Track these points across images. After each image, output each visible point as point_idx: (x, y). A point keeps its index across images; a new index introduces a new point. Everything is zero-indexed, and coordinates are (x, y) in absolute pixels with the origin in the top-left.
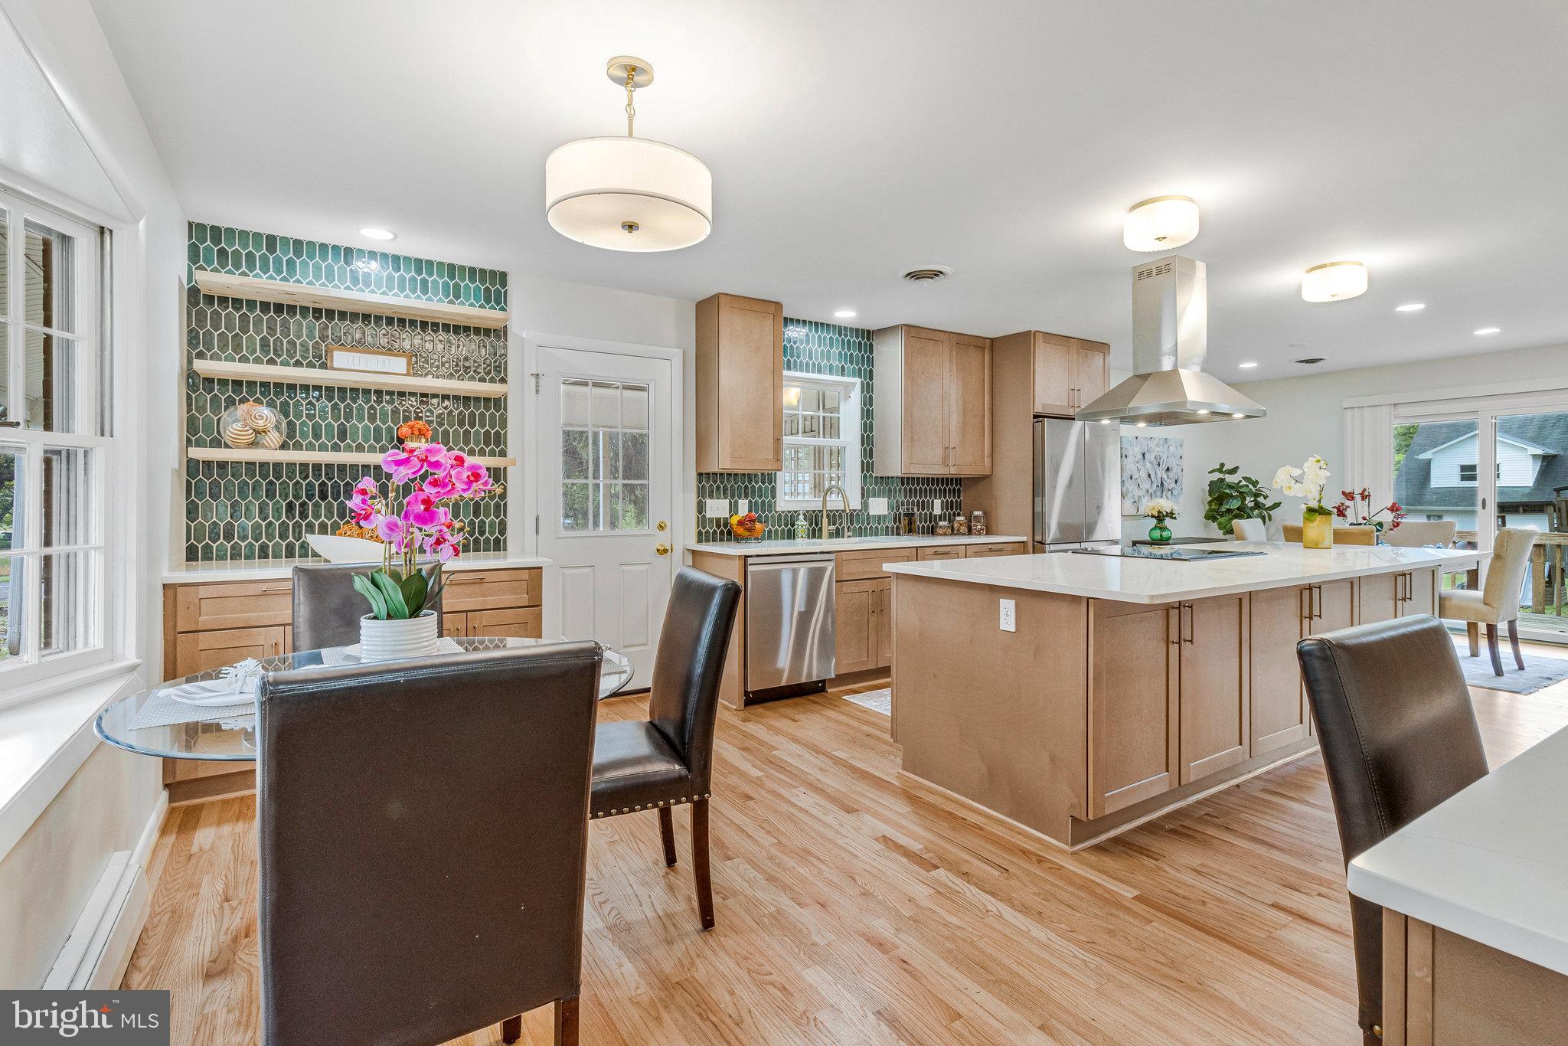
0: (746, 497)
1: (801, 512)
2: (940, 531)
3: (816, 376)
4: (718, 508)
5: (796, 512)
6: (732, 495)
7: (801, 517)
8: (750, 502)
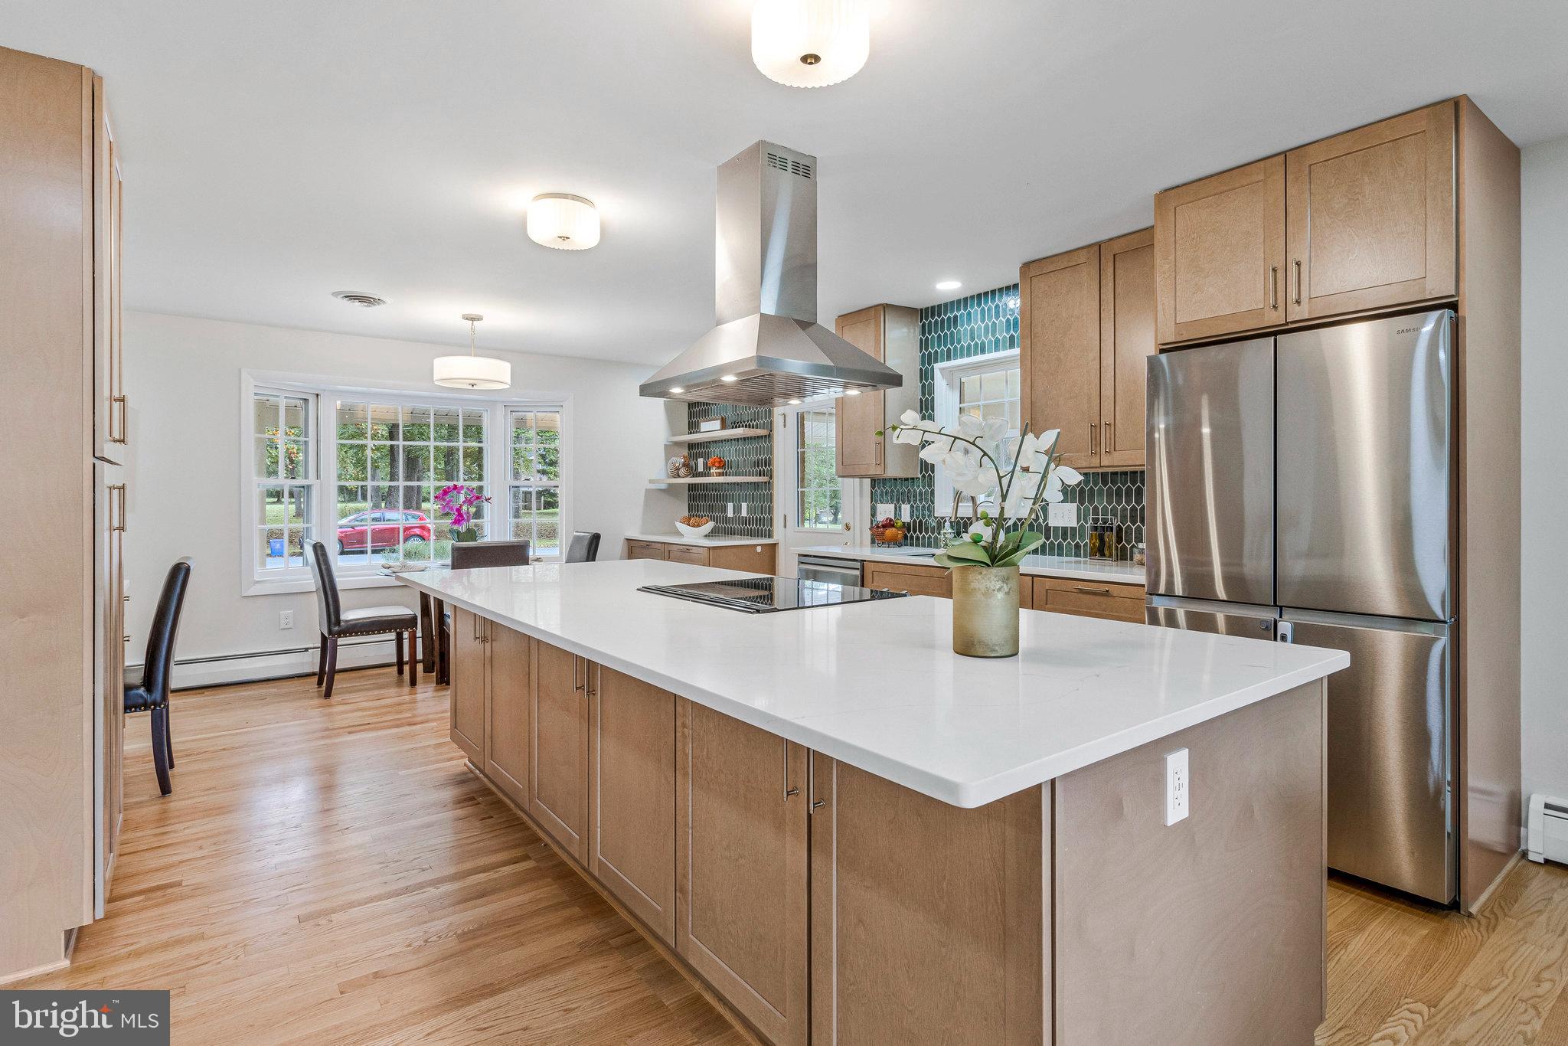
0: (909, 502)
1: (947, 519)
2: (1137, 557)
3: (980, 358)
4: (885, 511)
5: (942, 518)
6: (897, 499)
7: (947, 524)
8: (912, 506)
